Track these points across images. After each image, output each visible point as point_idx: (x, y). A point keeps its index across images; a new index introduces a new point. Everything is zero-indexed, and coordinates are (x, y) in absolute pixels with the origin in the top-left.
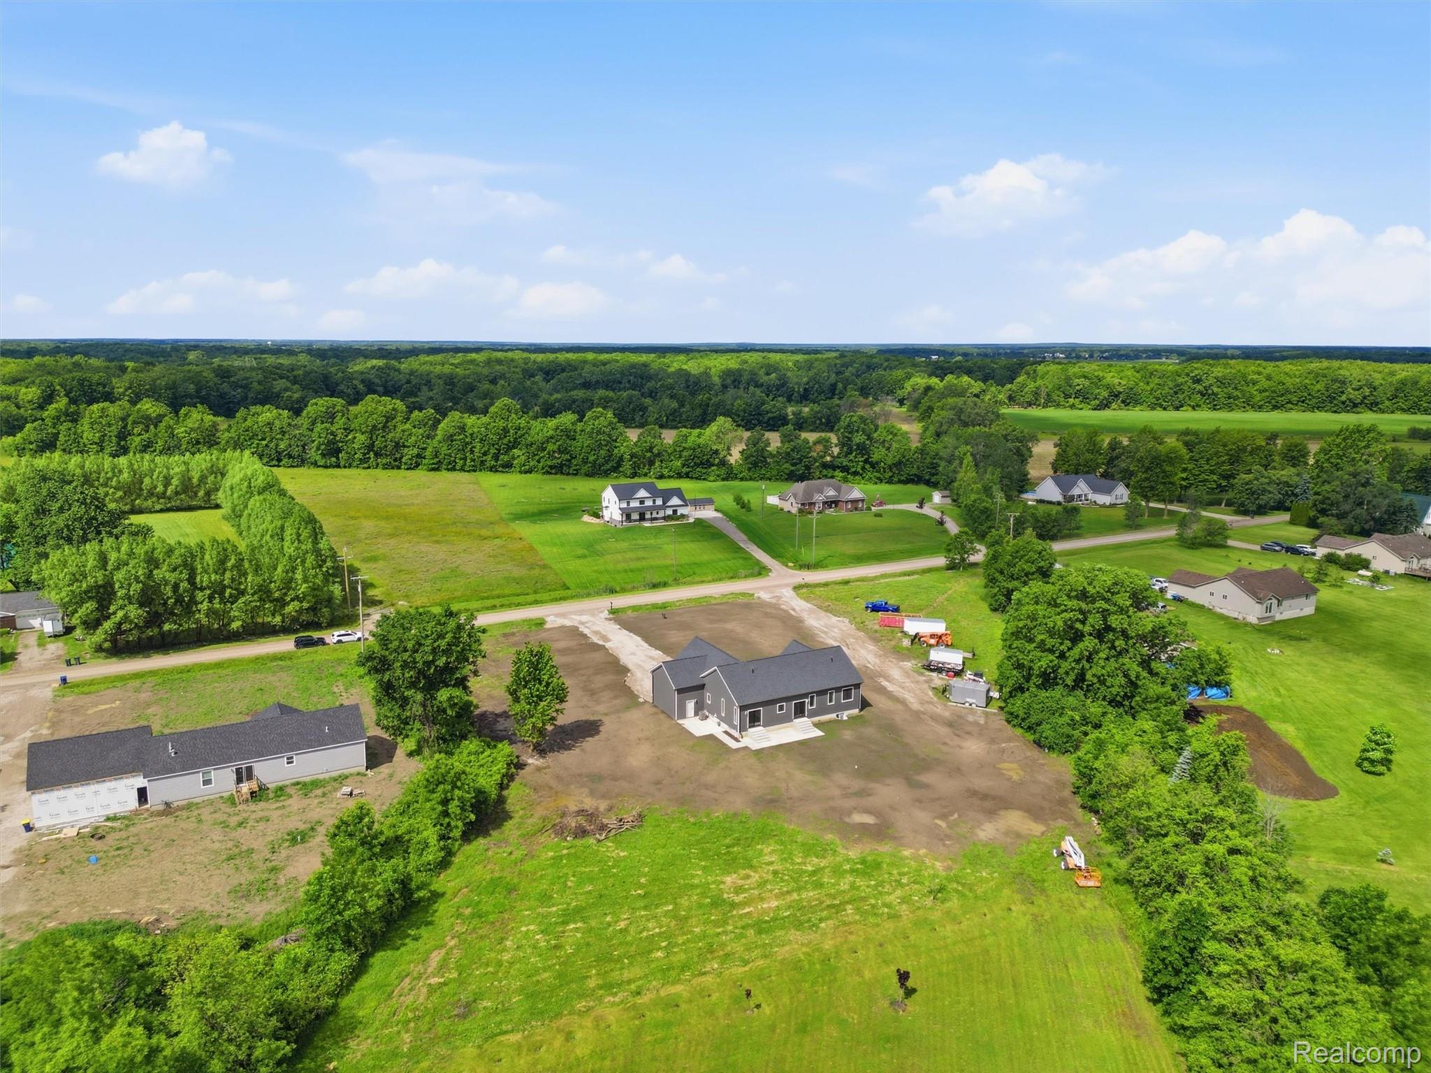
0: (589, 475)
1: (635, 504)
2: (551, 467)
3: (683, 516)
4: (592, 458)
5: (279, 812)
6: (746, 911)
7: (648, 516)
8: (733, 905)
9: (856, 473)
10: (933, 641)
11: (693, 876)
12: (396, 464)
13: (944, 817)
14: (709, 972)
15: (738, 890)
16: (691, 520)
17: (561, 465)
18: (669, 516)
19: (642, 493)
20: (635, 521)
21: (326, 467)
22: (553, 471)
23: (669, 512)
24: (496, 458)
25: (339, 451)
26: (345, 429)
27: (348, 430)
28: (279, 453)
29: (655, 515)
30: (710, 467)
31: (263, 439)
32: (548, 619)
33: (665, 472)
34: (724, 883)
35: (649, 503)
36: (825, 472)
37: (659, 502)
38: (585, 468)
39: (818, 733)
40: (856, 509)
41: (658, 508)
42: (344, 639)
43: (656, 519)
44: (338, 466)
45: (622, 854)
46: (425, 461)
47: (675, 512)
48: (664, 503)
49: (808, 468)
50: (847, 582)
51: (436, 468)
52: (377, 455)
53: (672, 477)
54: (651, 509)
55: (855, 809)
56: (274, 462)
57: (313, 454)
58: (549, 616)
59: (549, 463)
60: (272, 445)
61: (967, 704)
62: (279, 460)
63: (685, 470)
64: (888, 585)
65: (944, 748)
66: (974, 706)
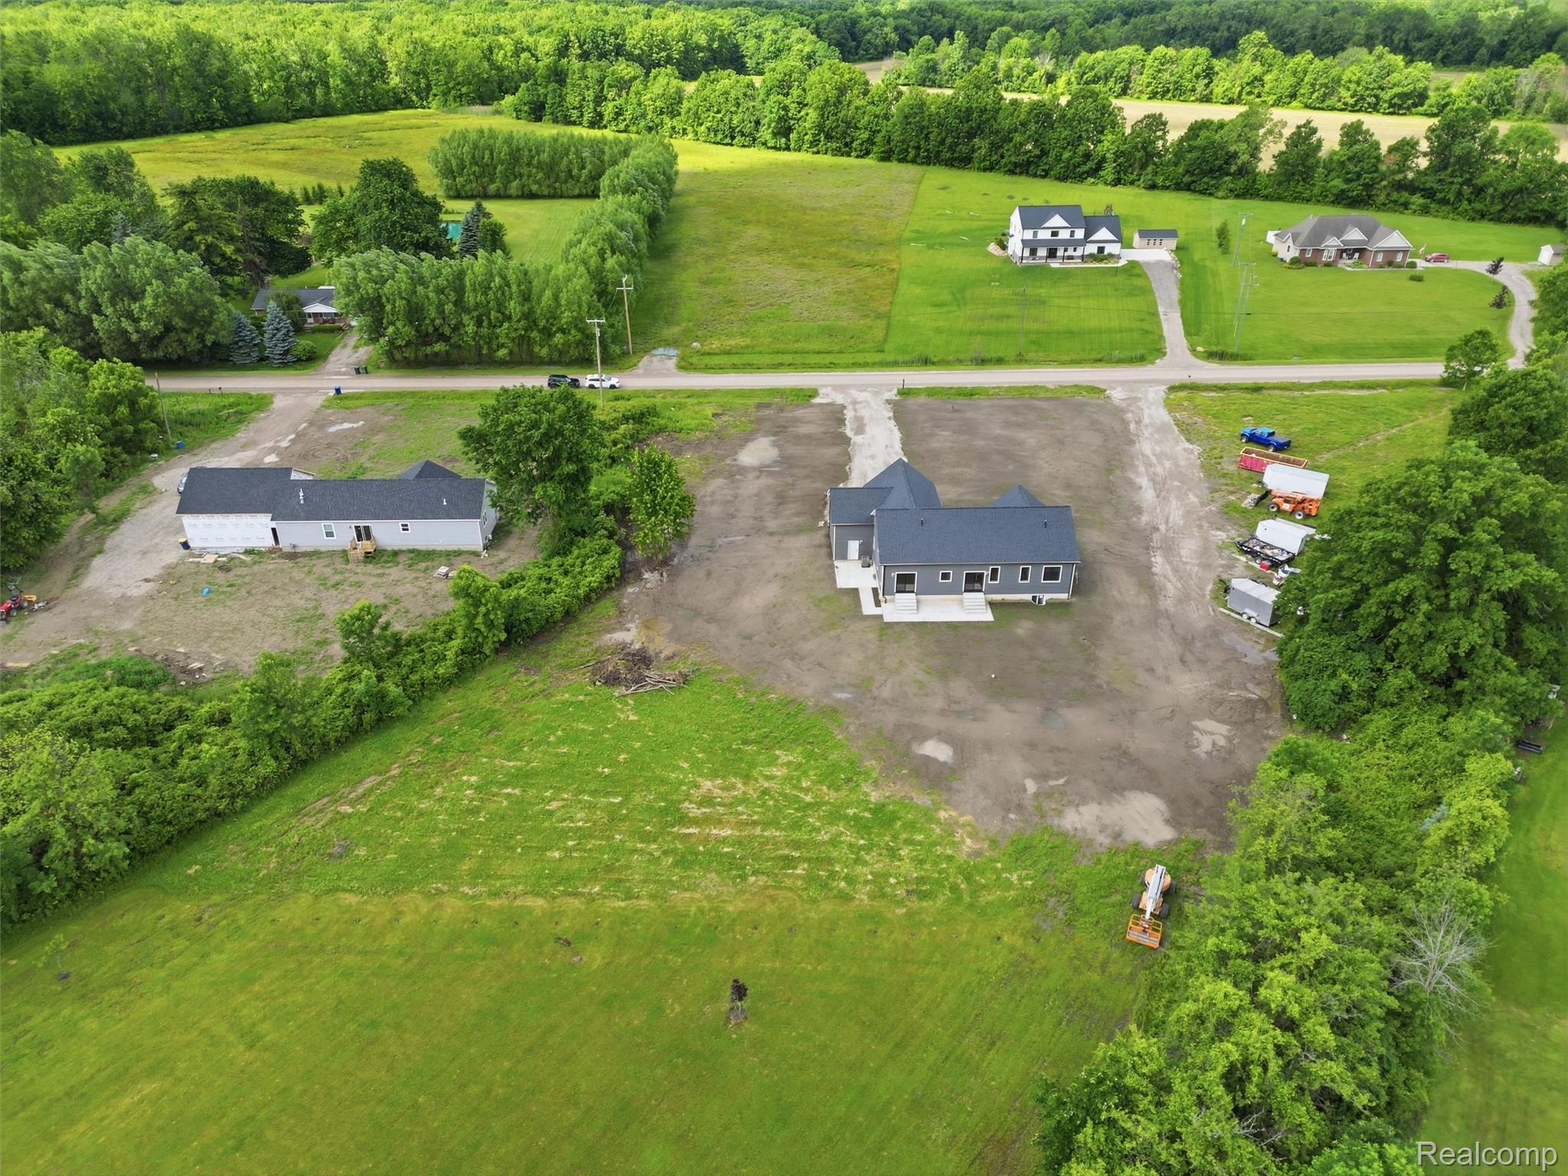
0: (1063, 178)
1: (1044, 235)
2: (1016, 165)
3: (1111, 256)
4: (1066, 155)
5: (374, 580)
6: (687, 831)
7: (1060, 253)
8: (683, 820)
9: (1444, 202)
10: (1286, 507)
11: (677, 768)
12: (845, 150)
13: (1042, 777)
14: (582, 894)
15: (707, 801)
16: (1122, 263)
17: (1029, 163)
18: (1091, 256)
19: (1057, 221)
20: (1041, 258)
21: (774, 148)
22: (1018, 170)
23: (1092, 249)
24: (952, 149)
25: (790, 130)
26: (799, 103)
27: (802, 105)
28: (732, 129)
29: (1070, 252)
30: (1221, 176)
31: (718, 112)
32: (822, 391)
33: (1160, 181)
34: (697, 786)
35: (1064, 235)
36: (1395, 196)
37: (1080, 234)
38: (1058, 169)
39: (988, 616)
40: (1390, 264)
41: (1075, 244)
42: (597, 384)
43: (1071, 258)
44: (788, 148)
45: (632, 718)
46: (875, 149)
47: (1101, 250)
48: (1088, 235)
49: (1368, 187)
50: (1257, 389)
51: (886, 157)
52: (828, 137)
53: (1168, 188)
54: (1066, 244)
55: (939, 733)
56: (728, 140)
57: (765, 134)
58: (825, 386)
59: (1013, 159)
60: (726, 120)
61: (1245, 617)
62: (733, 138)
63: (1187, 179)
64: (1318, 401)
65: (1143, 678)
66: (1253, 621)
